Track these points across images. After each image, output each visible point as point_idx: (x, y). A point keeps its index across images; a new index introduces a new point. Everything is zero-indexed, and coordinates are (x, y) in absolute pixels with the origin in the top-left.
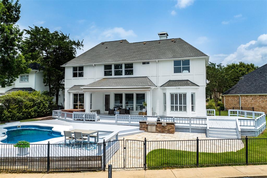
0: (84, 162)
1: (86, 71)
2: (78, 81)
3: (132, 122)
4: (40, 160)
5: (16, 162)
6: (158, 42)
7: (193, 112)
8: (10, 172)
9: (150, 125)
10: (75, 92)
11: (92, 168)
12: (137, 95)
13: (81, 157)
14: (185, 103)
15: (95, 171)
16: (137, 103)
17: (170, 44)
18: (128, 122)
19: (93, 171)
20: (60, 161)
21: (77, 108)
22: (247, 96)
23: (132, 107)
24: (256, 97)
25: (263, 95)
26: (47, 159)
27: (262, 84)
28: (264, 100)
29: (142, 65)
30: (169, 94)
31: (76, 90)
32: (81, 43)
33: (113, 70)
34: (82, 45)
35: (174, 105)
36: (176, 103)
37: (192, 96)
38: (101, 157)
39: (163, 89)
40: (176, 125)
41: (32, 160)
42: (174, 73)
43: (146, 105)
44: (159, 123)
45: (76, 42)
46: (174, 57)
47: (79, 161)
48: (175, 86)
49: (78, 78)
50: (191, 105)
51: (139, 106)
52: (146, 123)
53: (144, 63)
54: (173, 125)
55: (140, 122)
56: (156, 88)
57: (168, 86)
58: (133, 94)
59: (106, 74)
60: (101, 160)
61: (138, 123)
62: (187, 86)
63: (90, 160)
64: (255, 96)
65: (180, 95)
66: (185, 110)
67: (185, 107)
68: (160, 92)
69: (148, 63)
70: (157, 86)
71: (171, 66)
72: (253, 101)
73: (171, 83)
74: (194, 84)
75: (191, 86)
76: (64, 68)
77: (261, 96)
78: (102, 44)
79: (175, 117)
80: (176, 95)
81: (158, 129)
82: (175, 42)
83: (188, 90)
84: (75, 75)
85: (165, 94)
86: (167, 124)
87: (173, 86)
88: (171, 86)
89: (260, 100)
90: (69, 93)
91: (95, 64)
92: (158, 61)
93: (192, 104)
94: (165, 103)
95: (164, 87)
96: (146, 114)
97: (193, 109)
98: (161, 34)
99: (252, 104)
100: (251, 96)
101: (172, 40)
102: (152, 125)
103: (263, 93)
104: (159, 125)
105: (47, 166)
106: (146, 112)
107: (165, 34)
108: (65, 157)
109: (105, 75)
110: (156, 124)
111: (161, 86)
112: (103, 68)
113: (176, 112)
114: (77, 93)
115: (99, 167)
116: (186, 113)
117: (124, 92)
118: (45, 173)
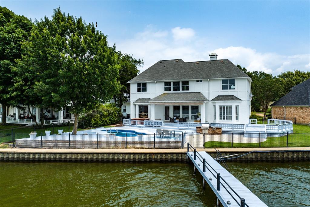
0: (173, 144)
1: (149, 87)
2: (142, 95)
3: (190, 128)
4: (150, 142)
5: (138, 143)
6: (209, 62)
7: (237, 121)
8: (136, 148)
9: (204, 129)
10: (140, 104)
11: (176, 147)
12: (192, 107)
13: (171, 141)
14: (231, 114)
15: (178, 148)
16: (192, 113)
17: (219, 64)
18: (187, 128)
19: (177, 148)
20: (160, 143)
21: (142, 118)
22: (290, 107)
23: (188, 116)
24: (298, 109)
25: (303, 107)
26: (154, 142)
27: (303, 96)
28: (304, 111)
29: (196, 82)
30: (218, 106)
31: (141, 103)
32: (141, 61)
33: (172, 86)
34: (142, 63)
35: (222, 115)
36: (224, 114)
37: (237, 108)
38: (181, 141)
39: (213, 102)
40: (223, 129)
41: (146, 142)
42: (223, 89)
43: (200, 115)
44: (210, 127)
45: (138, 60)
46: (222, 77)
47: (170, 143)
48: (223, 100)
49: (142, 92)
50: (235, 115)
51: (194, 116)
52: (201, 127)
53: (198, 81)
54: (220, 129)
55: (197, 127)
56: (207, 102)
57: (217, 100)
58: (189, 106)
59: (166, 89)
60: (181, 143)
61: (196, 128)
62: (232, 100)
63: (175, 143)
64: (297, 107)
65: (227, 107)
66: (231, 119)
67: (231, 117)
68: (211, 105)
69: (201, 81)
70: (208, 100)
71: (220, 84)
72: (295, 112)
73: (219, 98)
74: (238, 98)
75: (235, 100)
76: (130, 84)
77: (301, 107)
78: (160, 62)
79: (222, 124)
80: (224, 107)
81: (209, 132)
82: (223, 63)
83: (233, 104)
84: (139, 90)
85: (215, 106)
86: (216, 128)
87: (221, 100)
88: (219, 100)
89: (300, 111)
90: (135, 105)
91: (157, 81)
92: (209, 80)
93: (237, 114)
94: (215, 113)
95: (214, 101)
96: (200, 121)
97: (237, 118)
98: (211, 56)
99: (294, 115)
100: (294, 107)
101: (221, 61)
102: (206, 129)
103: (303, 105)
104: (210, 129)
105: (154, 145)
106: (200, 120)
107: (215, 55)
108: (163, 141)
109: (165, 91)
110: (208, 129)
111: (212, 100)
112: (163, 84)
113: (224, 121)
114: (142, 105)
115: (180, 147)
116: (231, 121)
117: (181, 105)
118: (153, 149)
